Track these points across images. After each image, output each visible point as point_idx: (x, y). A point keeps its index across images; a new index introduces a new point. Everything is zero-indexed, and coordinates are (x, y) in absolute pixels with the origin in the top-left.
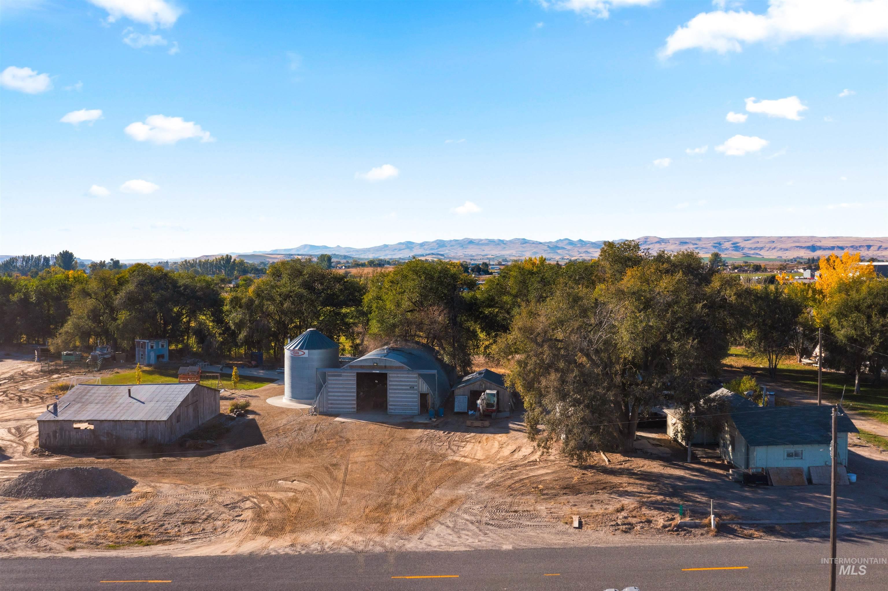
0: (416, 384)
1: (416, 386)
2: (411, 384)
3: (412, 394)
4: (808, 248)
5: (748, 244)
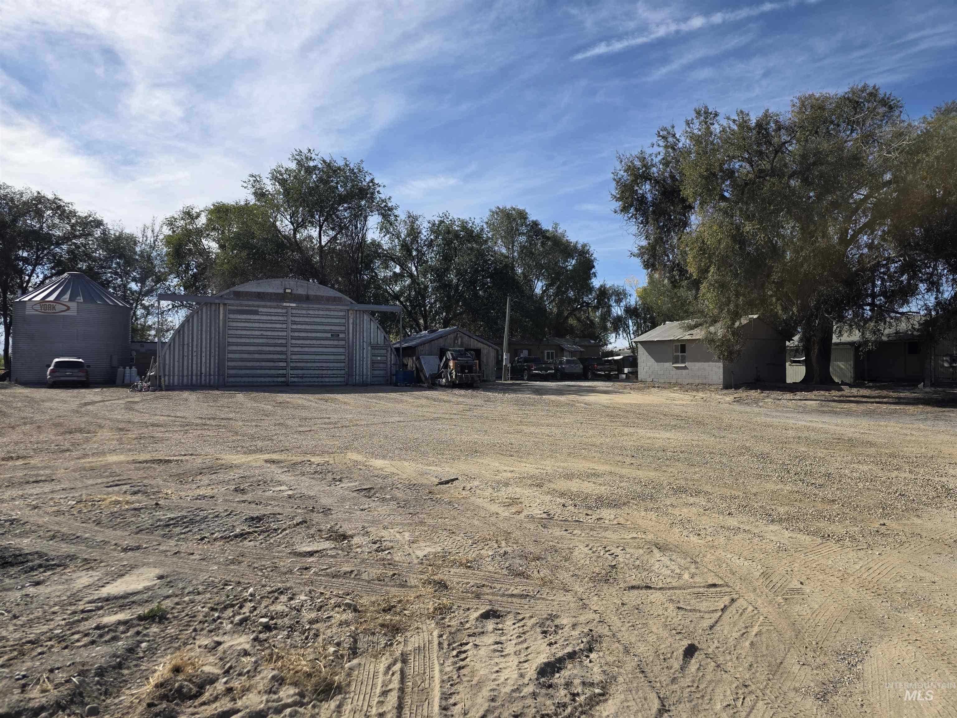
0: (343, 328)
1: (342, 332)
2: (333, 328)
3: (336, 347)
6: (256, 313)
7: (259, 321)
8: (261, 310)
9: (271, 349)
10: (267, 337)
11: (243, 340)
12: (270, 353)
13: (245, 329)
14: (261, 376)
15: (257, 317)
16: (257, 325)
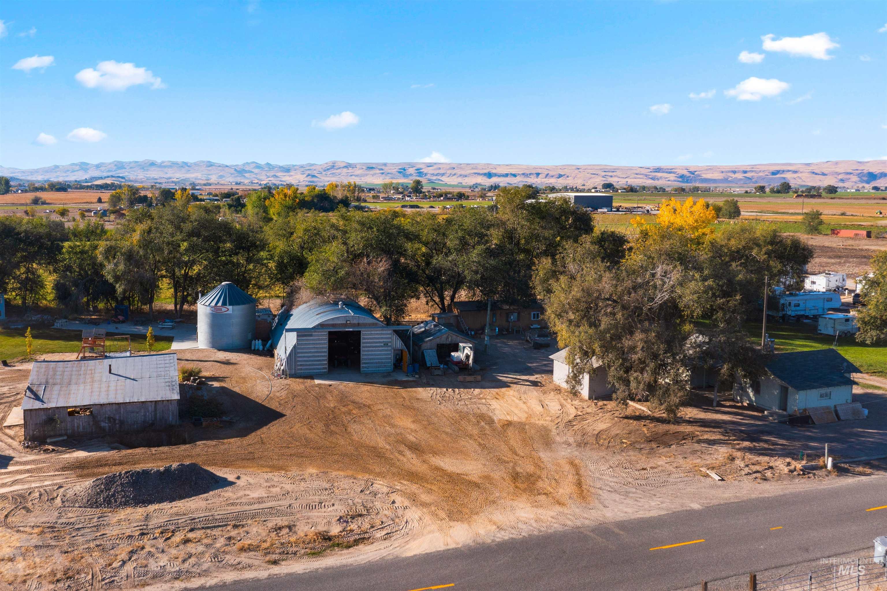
0: (390, 340)
1: (390, 342)
2: (385, 340)
3: (386, 350)
4: (485, 174)
5: (430, 170)
6: (311, 335)
7: (313, 340)
8: (314, 334)
9: (319, 354)
10: (317, 348)
11: (305, 351)
12: (318, 356)
13: (306, 344)
14: (314, 369)
15: (312, 338)
16: (311, 342)
